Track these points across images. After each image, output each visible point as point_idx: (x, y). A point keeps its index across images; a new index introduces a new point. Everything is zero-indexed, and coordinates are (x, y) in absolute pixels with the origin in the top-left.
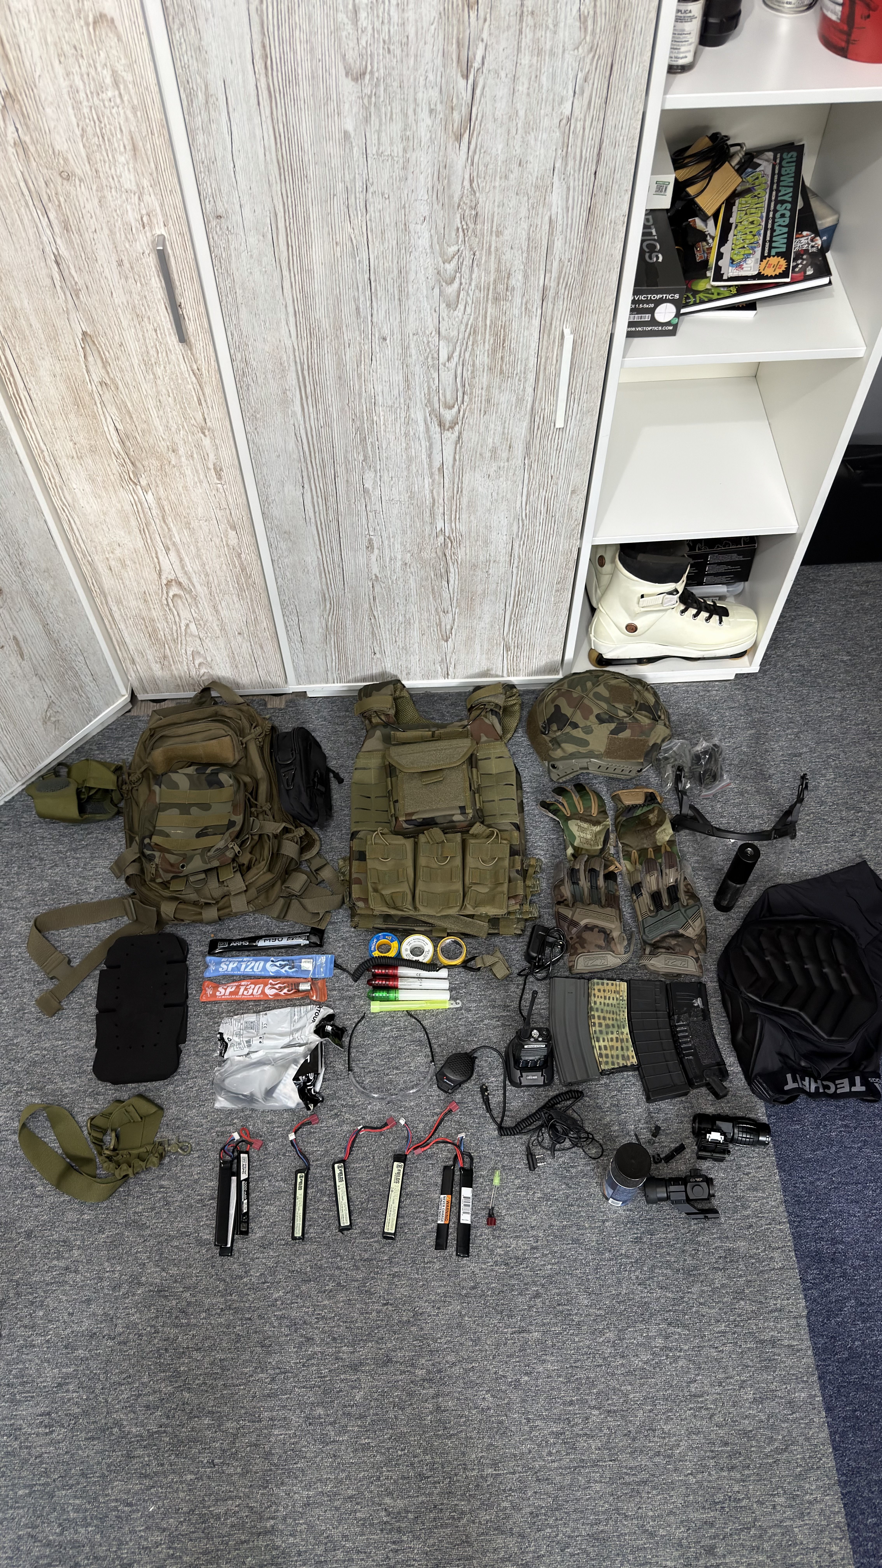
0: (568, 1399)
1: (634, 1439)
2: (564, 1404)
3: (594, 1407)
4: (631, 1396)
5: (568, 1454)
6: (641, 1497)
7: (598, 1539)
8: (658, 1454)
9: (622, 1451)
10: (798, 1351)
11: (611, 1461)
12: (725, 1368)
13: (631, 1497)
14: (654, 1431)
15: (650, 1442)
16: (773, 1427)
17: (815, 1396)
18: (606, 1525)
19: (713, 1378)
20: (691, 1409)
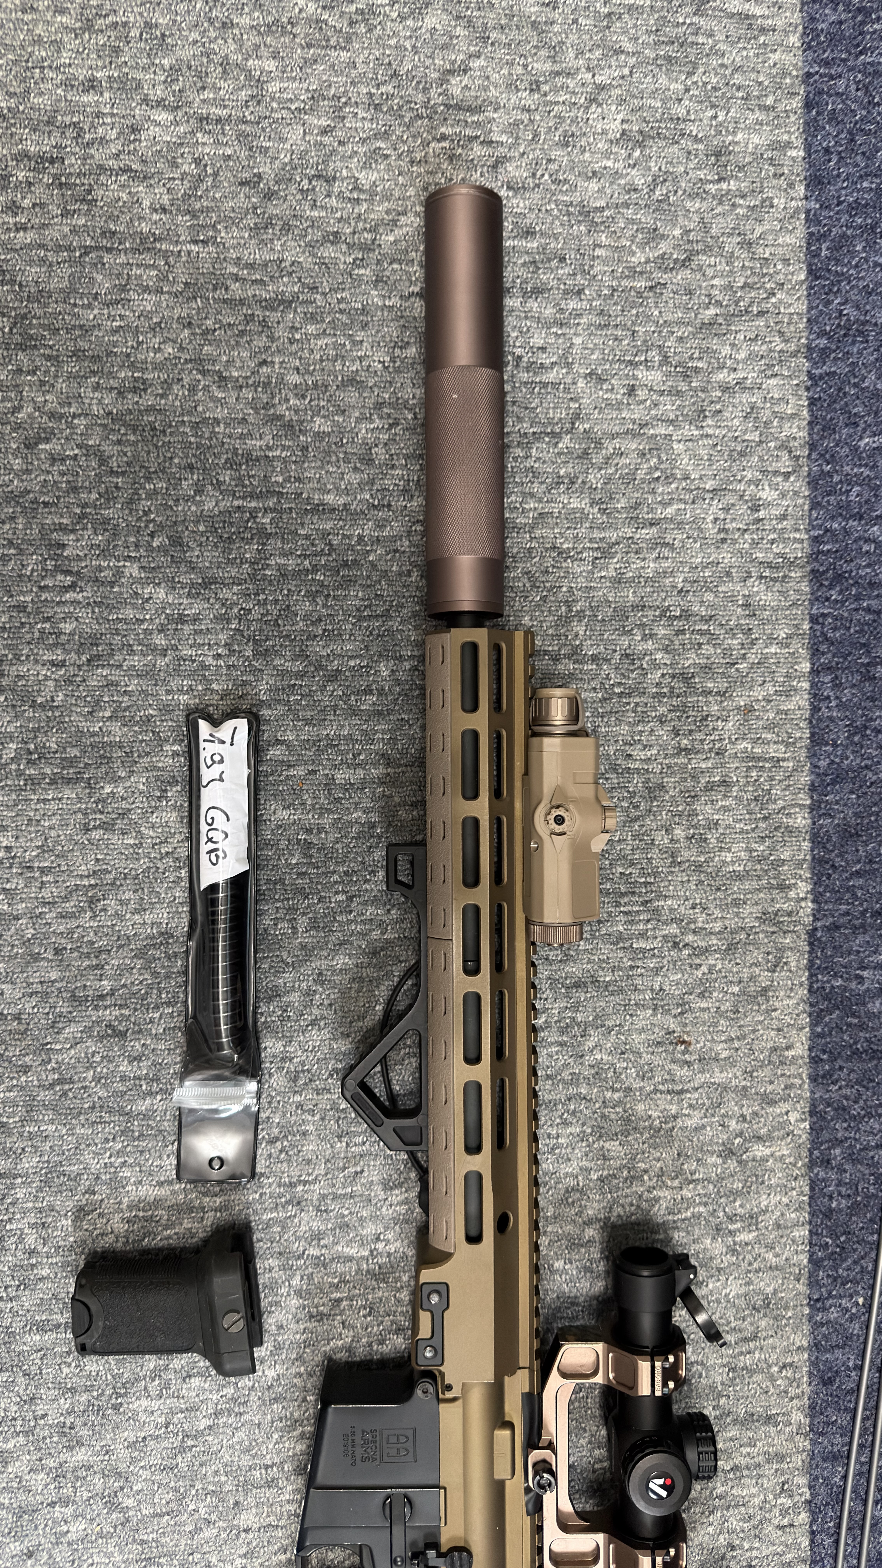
0: (82, 74)
1: (269, 195)
2: (68, 84)
3: (160, 104)
4: (274, 87)
5: (66, 213)
6: (272, 339)
7: (134, 429)
8: (335, 238)
9: (230, 222)
10: (763, 30)
11: (196, 242)
12: (555, 52)
13: (242, 333)
14: (330, 180)
15: (314, 206)
16: (661, 206)
17: (788, 145)
18: (162, 396)
19: (520, 70)
20: (443, 137)
